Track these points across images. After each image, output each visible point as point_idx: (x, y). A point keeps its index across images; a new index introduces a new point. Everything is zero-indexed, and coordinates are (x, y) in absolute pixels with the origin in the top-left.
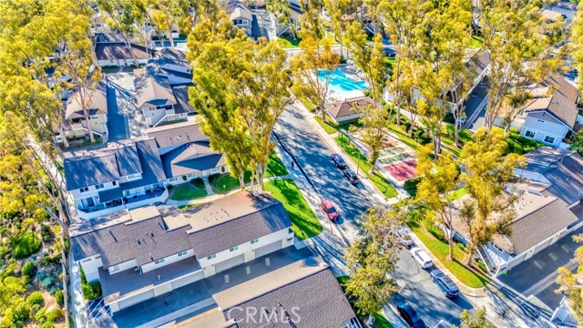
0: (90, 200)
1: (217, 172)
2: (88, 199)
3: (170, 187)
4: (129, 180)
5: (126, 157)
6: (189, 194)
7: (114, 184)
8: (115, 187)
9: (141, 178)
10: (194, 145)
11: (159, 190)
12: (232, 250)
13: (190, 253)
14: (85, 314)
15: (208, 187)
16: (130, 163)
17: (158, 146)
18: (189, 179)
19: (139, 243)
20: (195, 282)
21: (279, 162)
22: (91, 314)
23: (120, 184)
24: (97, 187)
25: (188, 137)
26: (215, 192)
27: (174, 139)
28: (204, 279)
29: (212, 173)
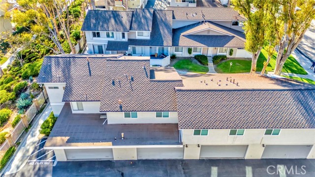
0: (100, 47)
1: (225, 54)
2: (99, 46)
3: (173, 57)
4: (138, 37)
5: (141, 15)
6: (190, 67)
7: (124, 37)
8: (124, 40)
9: (149, 38)
10: (207, 23)
11: (162, 56)
12: (233, 133)
13: (172, 117)
14: (31, 150)
15: (211, 65)
16: (143, 21)
17: (174, 18)
18: (193, 54)
19: (113, 83)
20: (170, 160)
21: (295, 61)
22: (36, 152)
23: (129, 39)
24: (108, 36)
25: (203, 16)
26: (217, 71)
27: (190, 15)
28: (182, 161)
29: (219, 54)
